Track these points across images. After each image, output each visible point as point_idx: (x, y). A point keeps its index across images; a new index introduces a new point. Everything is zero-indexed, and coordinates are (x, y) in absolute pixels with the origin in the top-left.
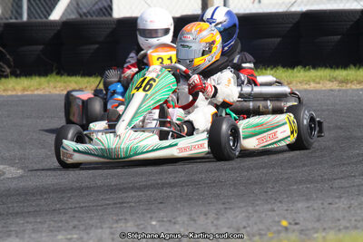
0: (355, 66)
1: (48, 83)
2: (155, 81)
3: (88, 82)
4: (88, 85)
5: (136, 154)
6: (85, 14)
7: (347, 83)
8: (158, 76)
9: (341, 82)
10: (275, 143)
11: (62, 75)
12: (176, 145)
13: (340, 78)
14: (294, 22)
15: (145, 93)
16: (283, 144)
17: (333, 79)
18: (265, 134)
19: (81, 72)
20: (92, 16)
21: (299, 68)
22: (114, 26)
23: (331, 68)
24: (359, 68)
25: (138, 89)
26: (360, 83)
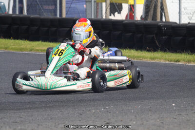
2: (64, 51)
5: (55, 88)
8: (65, 49)
10: (122, 84)
12: (76, 84)
15: (59, 57)
16: (126, 85)
18: (118, 80)
25: (55, 54)
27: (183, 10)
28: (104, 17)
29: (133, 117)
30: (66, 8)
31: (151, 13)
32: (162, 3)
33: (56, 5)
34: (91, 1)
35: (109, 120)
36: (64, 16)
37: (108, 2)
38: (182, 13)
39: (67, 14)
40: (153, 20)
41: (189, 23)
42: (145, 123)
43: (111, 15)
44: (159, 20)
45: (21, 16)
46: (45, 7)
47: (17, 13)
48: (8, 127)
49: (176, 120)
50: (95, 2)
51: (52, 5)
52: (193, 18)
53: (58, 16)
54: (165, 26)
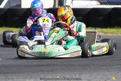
0: (109, 27)
1: (3, 30)
3: (16, 30)
4: (17, 31)
6: (14, 6)
7: (107, 33)
9: (105, 33)
11: (7, 27)
13: (104, 32)
14: (88, 11)
17: (102, 32)
19: (14, 26)
20: (17, 7)
21: (90, 27)
22: (25, 11)
23: (101, 28)
24: (111, 28)
26: (111, 33)
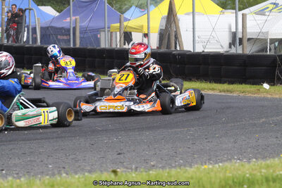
27: (197, 38)
28: (118, 46)
29: (146, 147)
30: (81, 38)
31: (165, 41)
32: (176, 31)
33: (69, 35)
34: (105, 31)
35: (121, 150)
36: (78, 46)
37: (122, 32)
38: (197, 42)
39: (80, 43)
40: (167, 48)
41: (203, 51)
42: (158, 152)
43: (125, 44)
44: (173, 49)
45: (35, 46)
46: (59, 37)
47: (31, 43)
48: (17, 158)
49: (190, 150)
50: (108, 31)
51: (66, 35)
52: (207, 46)
53: (72, 46)
54: (179, 55)
